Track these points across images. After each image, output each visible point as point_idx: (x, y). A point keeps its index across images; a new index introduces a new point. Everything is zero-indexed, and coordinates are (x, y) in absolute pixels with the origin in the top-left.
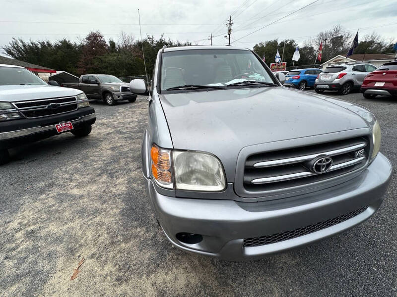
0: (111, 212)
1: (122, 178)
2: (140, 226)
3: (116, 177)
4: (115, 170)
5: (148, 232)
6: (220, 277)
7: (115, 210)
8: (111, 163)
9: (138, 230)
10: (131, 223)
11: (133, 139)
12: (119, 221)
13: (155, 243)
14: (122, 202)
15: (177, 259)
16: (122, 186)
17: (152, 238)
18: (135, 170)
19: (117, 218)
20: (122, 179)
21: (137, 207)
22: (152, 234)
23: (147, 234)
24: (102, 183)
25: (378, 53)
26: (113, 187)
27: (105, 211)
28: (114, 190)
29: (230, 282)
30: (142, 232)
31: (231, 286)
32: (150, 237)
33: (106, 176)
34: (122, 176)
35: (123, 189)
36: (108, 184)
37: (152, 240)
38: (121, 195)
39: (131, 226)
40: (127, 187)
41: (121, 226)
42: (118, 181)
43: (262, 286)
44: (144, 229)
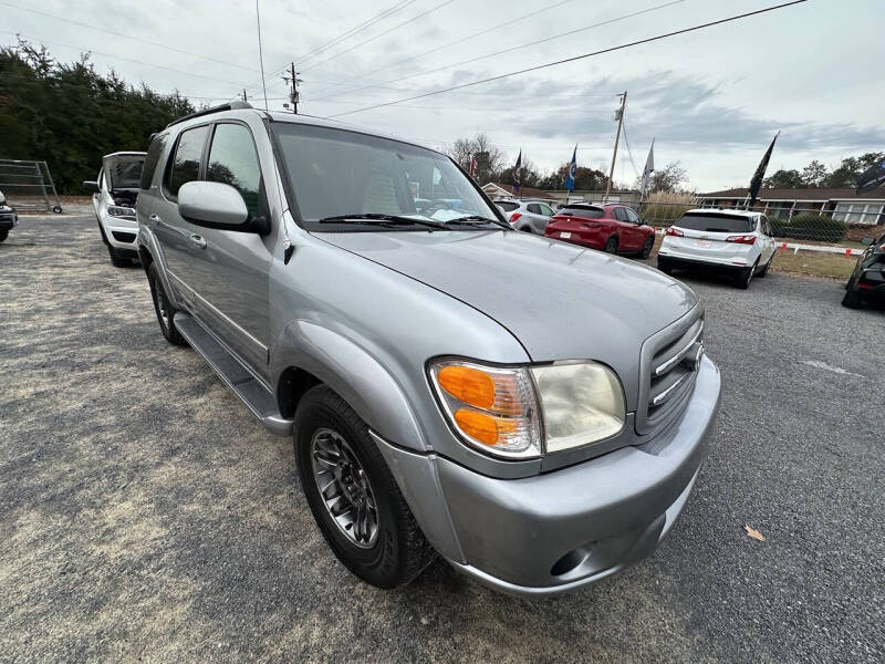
0: (152, 625)
1: (123, 500)
2: (294, 617)
3: (91, 505)
4: (68, 484)
5: (332, 622)
6: (559, 629)
7: (165, 615)
8: (27, 462)
9: (298, 632)
10: (257, 623)
11: (82, 367)
12: (210, 640)
13: (375, 639)
14: (176, 575)
15: (456, 645)
16: (143, 526)
17: (355, 632)
18: (159, 465)
19: (196, 633)
20: (128, 505)
21: (246, 569)
22: (350, 620)
23: (334, 630)
24: (35, 544)
25: (533, 187)
26: (101, 542)
27: (125, 635)
28: (113, 551)
29: (578, 627)
30: (316, 632)
31: (586, 632)
32: (350, 633)
33: (34, 515)
34: (119, 495)
35: (154, 534)
36: (69, 538)
37: (359, 636)
38: (159, 555)
39: (266, 633)
40: (165, 524)
41: (227, 650)
42: (110, 517)
43: (623, 602)
44: (315, 618)
